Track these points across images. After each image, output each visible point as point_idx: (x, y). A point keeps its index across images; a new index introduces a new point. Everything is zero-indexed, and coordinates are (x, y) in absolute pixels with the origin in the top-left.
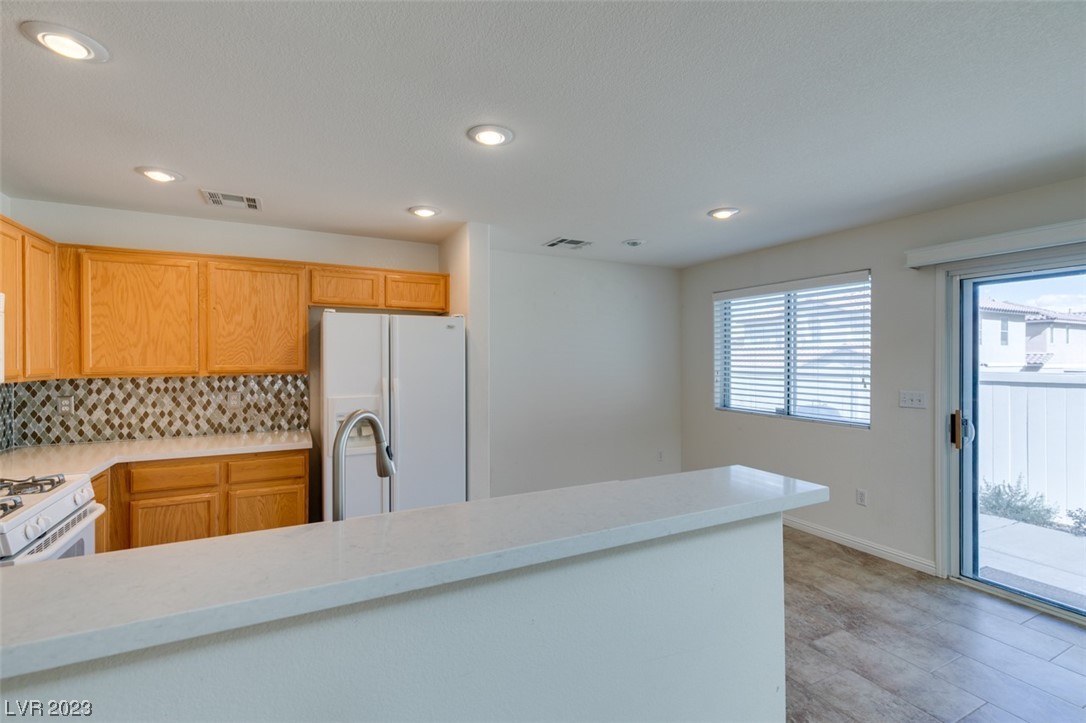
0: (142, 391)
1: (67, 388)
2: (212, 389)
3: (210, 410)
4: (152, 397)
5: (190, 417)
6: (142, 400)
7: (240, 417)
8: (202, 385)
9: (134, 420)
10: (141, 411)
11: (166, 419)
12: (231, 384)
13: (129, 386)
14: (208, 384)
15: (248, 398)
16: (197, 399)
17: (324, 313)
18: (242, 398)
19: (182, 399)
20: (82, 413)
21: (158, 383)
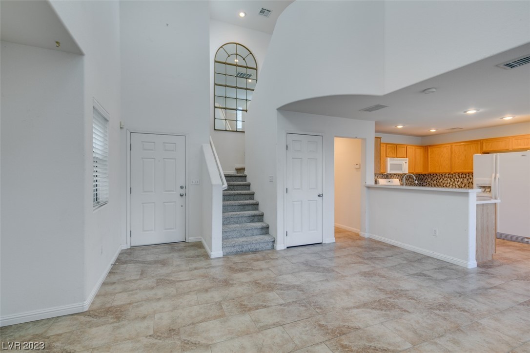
0: (443, 177)
1: (429, 176)
2: (459, 177)
3: (459, 183)
4: (446, 178)
5: (454, 184)
6: (443, 179)
7: (467, 185)
8: (457, 176)
9: (442, 184)
10: (443, 182)
11: (449, 184)
12: (465, 176)
13: (441, 176)
14: (459, 176)
15: (469, 180)
16: (456, 180)
17: (474, 156)
18: (468, 180)
19: (452, 180)
20: (432, 182)
21: (447, 175)
